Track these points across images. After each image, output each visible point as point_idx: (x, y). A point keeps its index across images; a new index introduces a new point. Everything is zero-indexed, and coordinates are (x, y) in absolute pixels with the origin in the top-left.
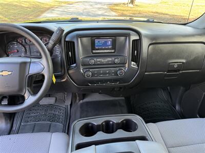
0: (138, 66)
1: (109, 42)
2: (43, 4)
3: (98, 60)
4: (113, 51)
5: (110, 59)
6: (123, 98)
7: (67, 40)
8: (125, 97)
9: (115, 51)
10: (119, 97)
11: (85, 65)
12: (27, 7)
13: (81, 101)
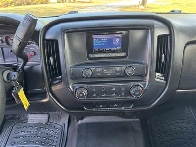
0: (166, 80)
1: (117, 40)
2: (57, 9)
3: (98, 70)
4: (123, 54)
5: (118, 69)
6: (138, 119)
7: (48, 37)
8: (140, 118)
9: (127, 55)
10: (132, 118)
11: (76, 78)
12: (43, 13)
13: (80, 121)
